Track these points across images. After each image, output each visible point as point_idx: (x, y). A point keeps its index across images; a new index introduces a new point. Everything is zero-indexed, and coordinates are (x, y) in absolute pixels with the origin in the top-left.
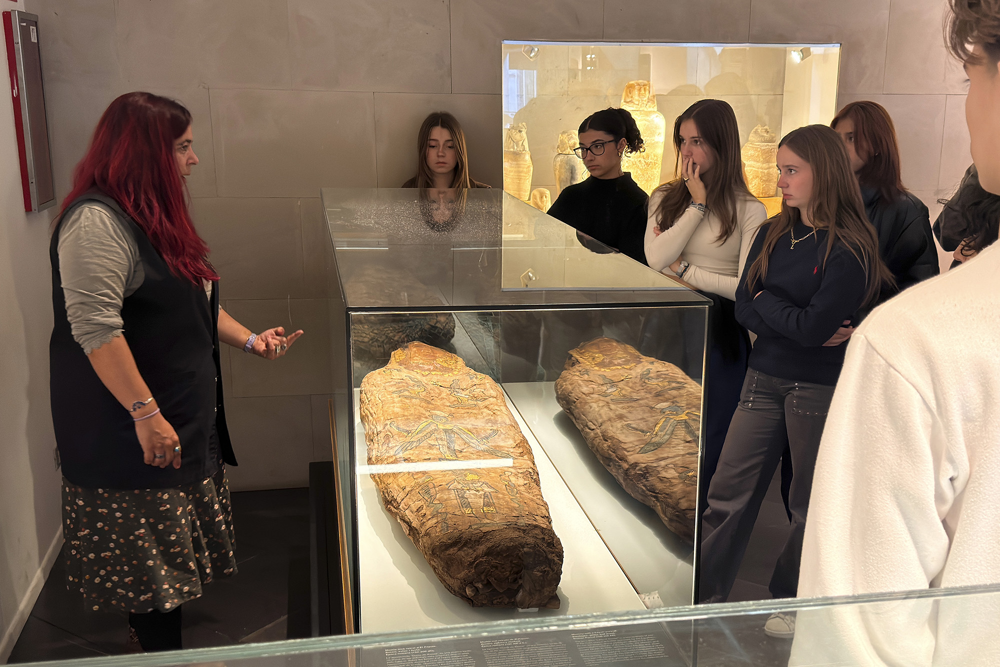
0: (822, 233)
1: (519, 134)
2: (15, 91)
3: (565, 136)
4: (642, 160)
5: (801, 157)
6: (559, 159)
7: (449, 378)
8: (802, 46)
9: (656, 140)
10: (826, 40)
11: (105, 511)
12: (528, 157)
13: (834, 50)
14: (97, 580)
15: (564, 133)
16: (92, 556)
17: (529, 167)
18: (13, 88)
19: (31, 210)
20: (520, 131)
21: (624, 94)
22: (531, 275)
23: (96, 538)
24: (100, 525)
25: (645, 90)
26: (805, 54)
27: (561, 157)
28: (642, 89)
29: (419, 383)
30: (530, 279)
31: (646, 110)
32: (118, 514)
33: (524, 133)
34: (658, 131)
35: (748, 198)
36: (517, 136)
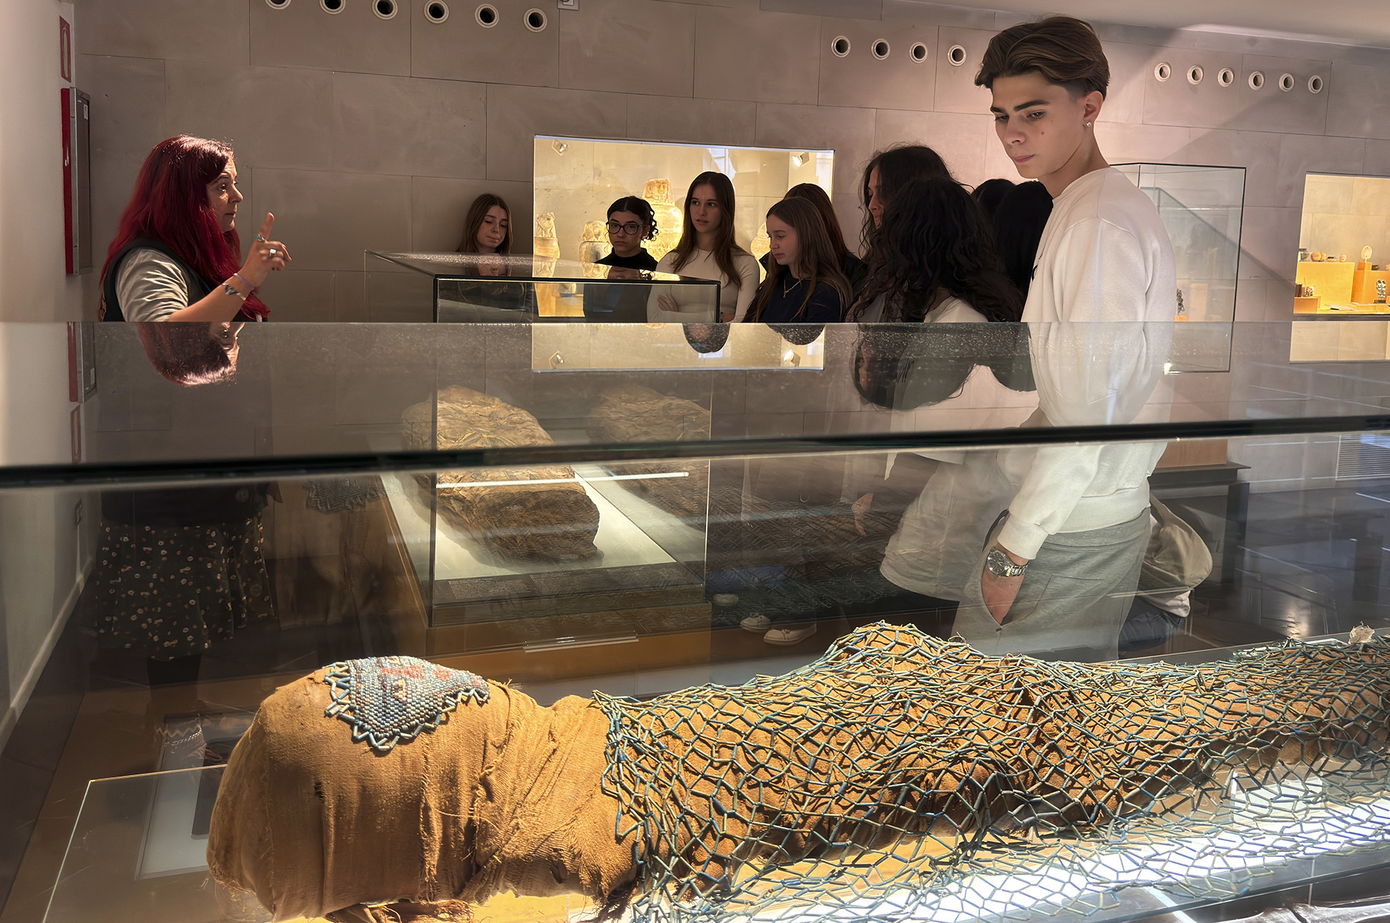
0: (806, 282)
1: (547, 222)
2: (67, 162)
3: (590, 225)
4: (662, 249)
5: (787, 223)
6: (584, 246)
7: (487, 410)
8: (802, 152)
9: (674, 231)
10: (823, 147)
11: (150, 549)
12: (555, 244)
13: (830, 155)
14: (134, 618)
15: (589, 223)
16: (131, 592)
17: (556, 252)
18: (65, 158)
19: (72, 272)
20: (549, 219)
21: (645, 190)
22: (559, 358)
23: (137, 576)
24: (143, 563)
25: (664, 187)
26: (804, 159)
27: (587, 244)
28: (662, 186)
29: (460, 412)
30: (558, 362)
31: (664, 204)
32: (164, 552)
33: (552, 221)
34: (676, 223)
35: (741, 253)
36: (546, 224)
